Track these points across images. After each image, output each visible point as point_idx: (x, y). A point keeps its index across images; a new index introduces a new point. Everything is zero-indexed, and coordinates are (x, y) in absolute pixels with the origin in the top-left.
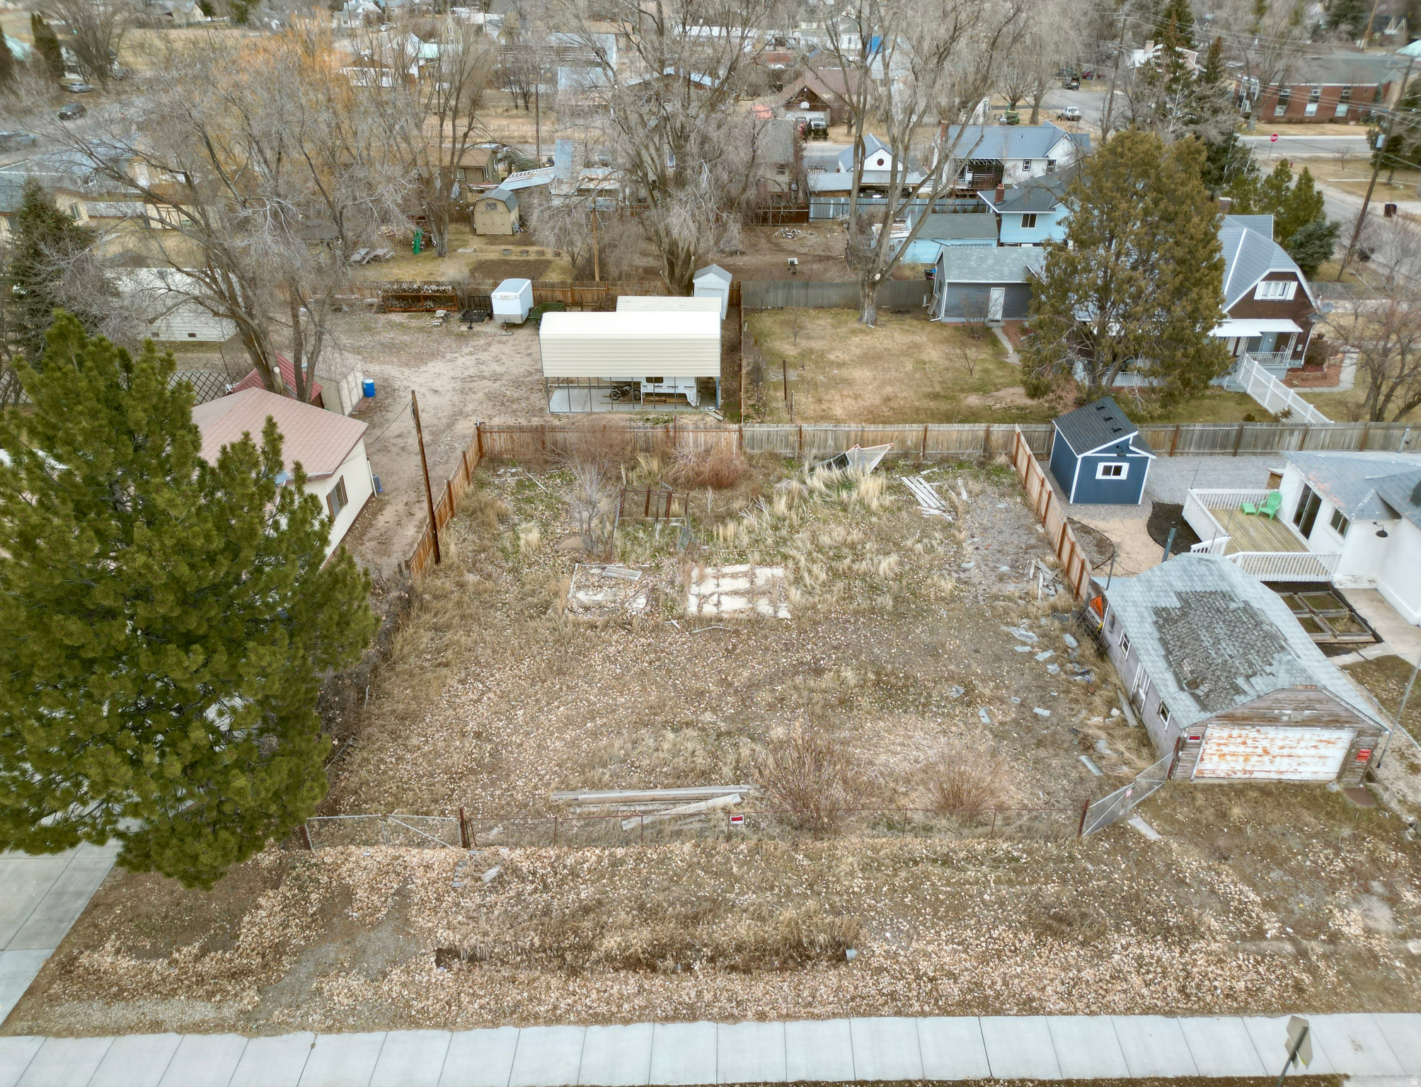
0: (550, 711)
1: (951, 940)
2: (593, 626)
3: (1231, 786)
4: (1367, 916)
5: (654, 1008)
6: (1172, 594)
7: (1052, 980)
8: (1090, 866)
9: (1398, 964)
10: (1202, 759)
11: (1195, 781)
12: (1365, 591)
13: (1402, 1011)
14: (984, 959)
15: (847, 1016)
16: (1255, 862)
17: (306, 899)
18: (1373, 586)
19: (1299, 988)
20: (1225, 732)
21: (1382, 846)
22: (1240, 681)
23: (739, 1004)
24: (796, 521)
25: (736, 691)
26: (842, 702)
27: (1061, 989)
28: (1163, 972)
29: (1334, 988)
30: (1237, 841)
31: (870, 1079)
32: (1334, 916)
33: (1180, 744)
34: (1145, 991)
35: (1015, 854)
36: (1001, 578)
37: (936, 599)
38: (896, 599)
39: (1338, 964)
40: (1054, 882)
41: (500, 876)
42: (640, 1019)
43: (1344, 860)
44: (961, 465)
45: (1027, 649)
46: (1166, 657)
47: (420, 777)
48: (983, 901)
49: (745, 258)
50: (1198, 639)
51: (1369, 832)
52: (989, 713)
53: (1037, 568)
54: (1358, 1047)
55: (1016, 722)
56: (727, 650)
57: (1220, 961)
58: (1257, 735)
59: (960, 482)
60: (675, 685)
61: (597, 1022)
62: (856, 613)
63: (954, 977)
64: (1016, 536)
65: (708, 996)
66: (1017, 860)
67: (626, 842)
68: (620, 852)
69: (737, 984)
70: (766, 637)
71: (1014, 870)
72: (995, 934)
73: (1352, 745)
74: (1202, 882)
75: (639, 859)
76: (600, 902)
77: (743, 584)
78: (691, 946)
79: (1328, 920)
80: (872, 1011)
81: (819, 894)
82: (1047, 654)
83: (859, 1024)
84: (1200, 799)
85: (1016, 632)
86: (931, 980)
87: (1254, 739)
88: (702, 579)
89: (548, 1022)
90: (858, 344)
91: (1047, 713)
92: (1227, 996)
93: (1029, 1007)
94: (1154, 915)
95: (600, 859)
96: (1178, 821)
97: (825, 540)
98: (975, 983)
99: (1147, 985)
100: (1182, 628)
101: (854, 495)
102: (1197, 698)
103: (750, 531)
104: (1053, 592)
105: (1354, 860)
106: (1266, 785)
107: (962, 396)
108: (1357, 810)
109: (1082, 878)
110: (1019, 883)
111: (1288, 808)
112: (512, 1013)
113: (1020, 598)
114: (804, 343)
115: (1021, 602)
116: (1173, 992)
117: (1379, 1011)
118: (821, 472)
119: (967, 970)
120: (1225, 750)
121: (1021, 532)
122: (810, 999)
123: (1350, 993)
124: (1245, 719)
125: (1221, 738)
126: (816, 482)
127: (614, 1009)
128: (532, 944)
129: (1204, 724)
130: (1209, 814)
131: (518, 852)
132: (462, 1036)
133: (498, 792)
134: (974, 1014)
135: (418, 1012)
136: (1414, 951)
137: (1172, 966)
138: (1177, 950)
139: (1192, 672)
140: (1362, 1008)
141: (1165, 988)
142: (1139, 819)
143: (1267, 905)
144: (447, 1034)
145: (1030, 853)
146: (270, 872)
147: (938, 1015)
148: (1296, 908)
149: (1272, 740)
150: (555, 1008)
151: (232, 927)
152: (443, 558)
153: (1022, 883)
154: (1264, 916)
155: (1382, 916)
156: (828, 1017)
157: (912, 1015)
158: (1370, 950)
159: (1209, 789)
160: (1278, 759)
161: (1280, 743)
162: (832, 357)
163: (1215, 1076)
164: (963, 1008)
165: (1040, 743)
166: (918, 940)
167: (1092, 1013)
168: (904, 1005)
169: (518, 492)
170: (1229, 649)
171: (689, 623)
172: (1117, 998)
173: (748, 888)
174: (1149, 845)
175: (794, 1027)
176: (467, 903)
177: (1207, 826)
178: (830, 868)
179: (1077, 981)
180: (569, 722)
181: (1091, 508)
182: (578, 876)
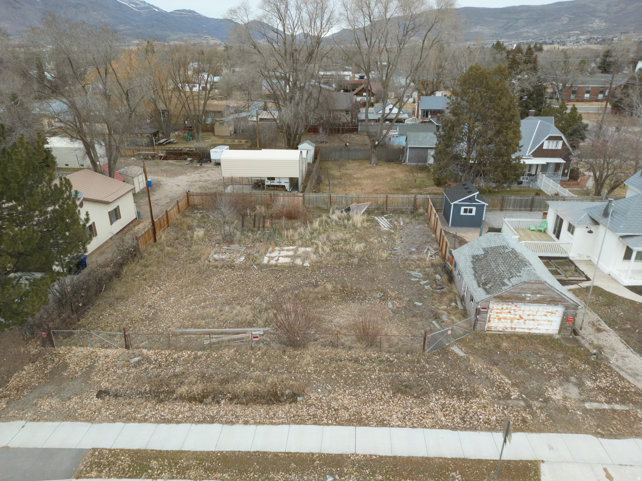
0: (185, 299)
1: (350, 394)
2: (217, 267)
3: (505, 335)
4: (566, 391)
5: (194, 417)
6: (481, 249)
7: (397, 412)
8: (427, 365)
9: (578, 413)
10: (489, 321)
11: (487, 332)
12: (585, 261)
13: (577, 433)
14: (365, 403)
15: (289, 424)
16: (511, 367)
17: (46, 367)
18: (589, 259)
19: (524, 421)
20: (500, 307)
21: (577, 362)
22: (506, 281)
23: (236, 417)
24: (322, 231)
25: (276, 293)
26: (323, 298)
27: (400, 416)
28: (454, 411)
29: (543, 422)
30: (503, 358)
31: (293, 451)
32: (548, 390)
33: (478, 312)
34: (443, 419)
35: (391, 359)
36: (411, 253)
37: (379, 260)
38: (360, 260)
39: (547, 411)
40: (408, 371)
41: (139, 361)
42: (186, 422)
43: (557, 367)
44: (403, 213)
45: (417, 279)
46: (474, 275)
47: (117, 321)
48: (371, 378)
49: (327, 144)
50: (490, 266)
51: (572, 356)
52: (393, 304)
53: (428, 249)
54: (551, 448)
55: (405, 307)
56: (276, 277)
57: (485, 407)
58: (515, 308)
59: (401, 219)
60: (247, 290)
61: (164, 422)
62: (340, 264)
63: (347, 409)
64: (421, 238)
65: (222, 413)
66: (392, 362)
67: (203, 348)
68: (200, 353)
69: (239, 409)
70: (295, 273)
71: (389, 366)
72: (373, 392)
73: (565, 314)
74: (482, 374)
75: (208, 356)
76: (183, 373)
77: (291, 253)
78: (221, 393)
79: (545, 392)
80: (303, 422)
81: (291, 373)
82: (425, 282)
83: (294, 427)
84: (488, 340)
85: (413, 273)
86: (335, 410)
87: (514, 310)
88: (273, 251)
89: (140, 421)
90: (368, 171)
91: (421, 304)
92: (485, 423)
93: (382, 423)
94: (455, 387)
95: (190, 356)
96: (475, 349)
97: (333, 237)
98: (357, 412)
99: (445, 416)
100: (483, 262)
101: (351, 222)
102: (485, 290)
103: (300, 234)
104: (434, 258)
105: (562, 368)
106: (522, 335)
107: (409, 189)
108: (567, 346)
109: (423, 370)
110: (391, 371)
111: (532, 345)
112: (123, 417)
113: (418, 260)
114: (344, 171)
115: (418, 262)
116: (457, 420)
117: (565, 433)
118: (338, 213)
119: (355, 406)
120: (501, 316)
121: (425, 237)
122: (273, 416)
123: (551, 424)
124: (508, 298)
125: (498, 309)
126: (335, 217)
127: (174, 417)
128: (145, 390)
129: (488, 301)
130: (491, 346)
131: (151, 351)
132: (96, 426)
133: (151, 328)
134: (353, 425)
135: (79, 415)
136: (588, 407)
137: (459, 408)
138: (464, 402)
139: (485, 279)
140: (557, 431)
141: (454, 418)
142: (456, 347)
143: (513, 385)
144: (90, 424)
145: (398, 358)
146: (34, 356)
147: (335, 425)
148: (529, 386)
149: (523, 311)
150: (145, 415)
151: (8, 378)
152: (158, 241)
153: (391, 372)
154: (511, 389)
155: (574, 392)
156: (280, 424)
157: (322, 425)
158: (565, 406)
159: (493, 336)
160: (527, 322)
161: (528, 313)
162: (355, 176)
163: (473, 458)
164: (349, 422)
165: (414, 316)
166: (334, 393)
167: (414, 427)
168: (319, 420)
169: (201, 219)
170: (502, 268)
171: (261, 267)
172: (428, 421)
173: (257, 369)
174: (459, 358)
175: (260, 427)
176: (119, 372)
177: (490, 351)
178: (298, 362)
179: (409, 413)
180: (194, 302)
181: (459, 229)
182: (177, 362)
